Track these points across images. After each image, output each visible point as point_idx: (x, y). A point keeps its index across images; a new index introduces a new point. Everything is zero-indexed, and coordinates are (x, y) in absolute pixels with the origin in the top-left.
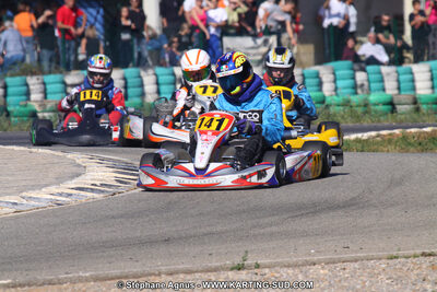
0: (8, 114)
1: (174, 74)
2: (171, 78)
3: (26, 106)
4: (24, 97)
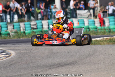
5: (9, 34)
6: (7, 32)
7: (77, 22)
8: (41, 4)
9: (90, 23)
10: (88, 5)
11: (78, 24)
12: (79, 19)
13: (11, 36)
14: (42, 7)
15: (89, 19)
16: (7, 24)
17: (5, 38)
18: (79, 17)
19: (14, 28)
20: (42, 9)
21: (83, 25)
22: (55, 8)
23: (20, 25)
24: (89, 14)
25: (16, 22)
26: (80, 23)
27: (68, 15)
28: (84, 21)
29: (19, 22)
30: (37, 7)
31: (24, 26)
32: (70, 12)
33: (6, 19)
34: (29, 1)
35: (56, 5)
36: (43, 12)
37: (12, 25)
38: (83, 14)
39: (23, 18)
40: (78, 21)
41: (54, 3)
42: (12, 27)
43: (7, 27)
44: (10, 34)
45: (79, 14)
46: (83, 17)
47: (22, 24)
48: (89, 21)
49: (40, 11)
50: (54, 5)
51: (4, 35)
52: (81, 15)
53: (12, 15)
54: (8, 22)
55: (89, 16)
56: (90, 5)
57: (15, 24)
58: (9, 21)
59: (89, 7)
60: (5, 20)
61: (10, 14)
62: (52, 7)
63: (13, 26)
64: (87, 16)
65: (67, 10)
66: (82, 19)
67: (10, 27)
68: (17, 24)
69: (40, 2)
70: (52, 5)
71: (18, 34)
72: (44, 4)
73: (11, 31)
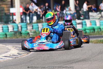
0: (21, 33)
1: (76, 22)
2: (75, 23)
3: (26, 31)
4: (26, 29)
5: (28, 33)
6: (27, 32)
7: (89, 23)
8: (57, 7)
9: (101, 24)
10: (100, 8)
11: (91, 24)
12: (92, 20)
13: (30, 35)
14: (58, 10)
15: (100, 20)
16: (26, 25)
17: (25, 37)
18: (92, 19)
19: (33, 28)
20: (58, 11)
21: (95, 25)
22: (70, 10)
23: (38, 26)
24: (100, 15)
25: (34, 23)
26: (92, 23)
27: (82, 17)
28: (96, 22)
29: (37, 22)
30: (53, 9)
31: (42, 26)
32: (83, 14)
33: (26, 20)
34: (47, 4)
35: (70, 8)
36: (59, 14)
37: (31, 25)
38: (95, 16)
39: (41, 19)
40: (91, 22)
41: (69, 6)
42: (31, 27)
43: (27, 27)
44: (30, 34)
45: (91, 16)
46: (95, 19)
47: (40, 25)
48: (100, 22)
49: (56, 13)
50: (69, 7)
51: (24, 35)
52: (94, 17)
53: (31, 16)
54: (27, 23)
55: (100, 17)
56: (102, 7)
57: (34, 25)
58: (28, 21)
59: (101, 10)
60: (24, 21)
61: (29, 16)
62: (67, 9)
63: (33, 26)
64: (99, 18)
65: (81, 12)
66: (94, 21)
67: (29, 28)
68: (36, 24)
69: (57, 5)
70: (67, 8)
71: (37, 34)
72: (60, 7)
73: (31, 31)
